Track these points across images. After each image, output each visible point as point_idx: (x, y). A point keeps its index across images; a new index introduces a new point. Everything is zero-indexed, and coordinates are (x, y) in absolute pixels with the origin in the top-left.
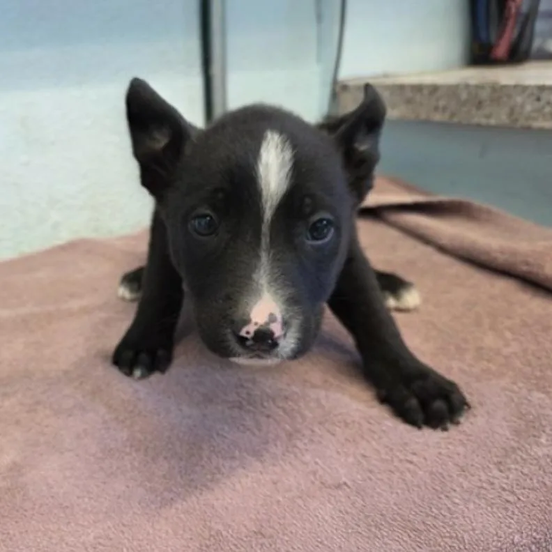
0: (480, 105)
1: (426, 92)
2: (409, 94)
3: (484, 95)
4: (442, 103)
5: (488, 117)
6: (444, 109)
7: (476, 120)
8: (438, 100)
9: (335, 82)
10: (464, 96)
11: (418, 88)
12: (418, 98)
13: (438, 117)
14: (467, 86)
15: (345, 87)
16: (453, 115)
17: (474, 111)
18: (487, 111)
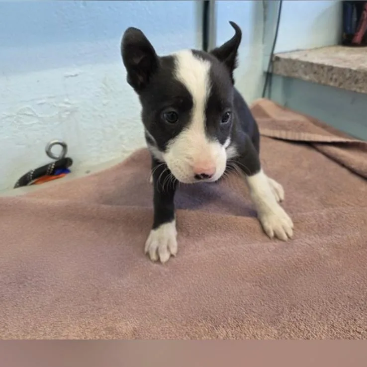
0: (357, 82)
1: (326, 69)
2: (316, 68)
3: (359, 77)
4: (335, 77)
5: (360, 88)
6: (336, 80)
7: (354, 89)
8: (333, 74)
9: (272, 55)
10: (348, 75)
11: (322, 66)
12: (321, 71)
13: (332, 84)
14: (350, 70)
15: (278, 59)
16: (341, 84)
17: (353, 84)
18: (360, 85)
